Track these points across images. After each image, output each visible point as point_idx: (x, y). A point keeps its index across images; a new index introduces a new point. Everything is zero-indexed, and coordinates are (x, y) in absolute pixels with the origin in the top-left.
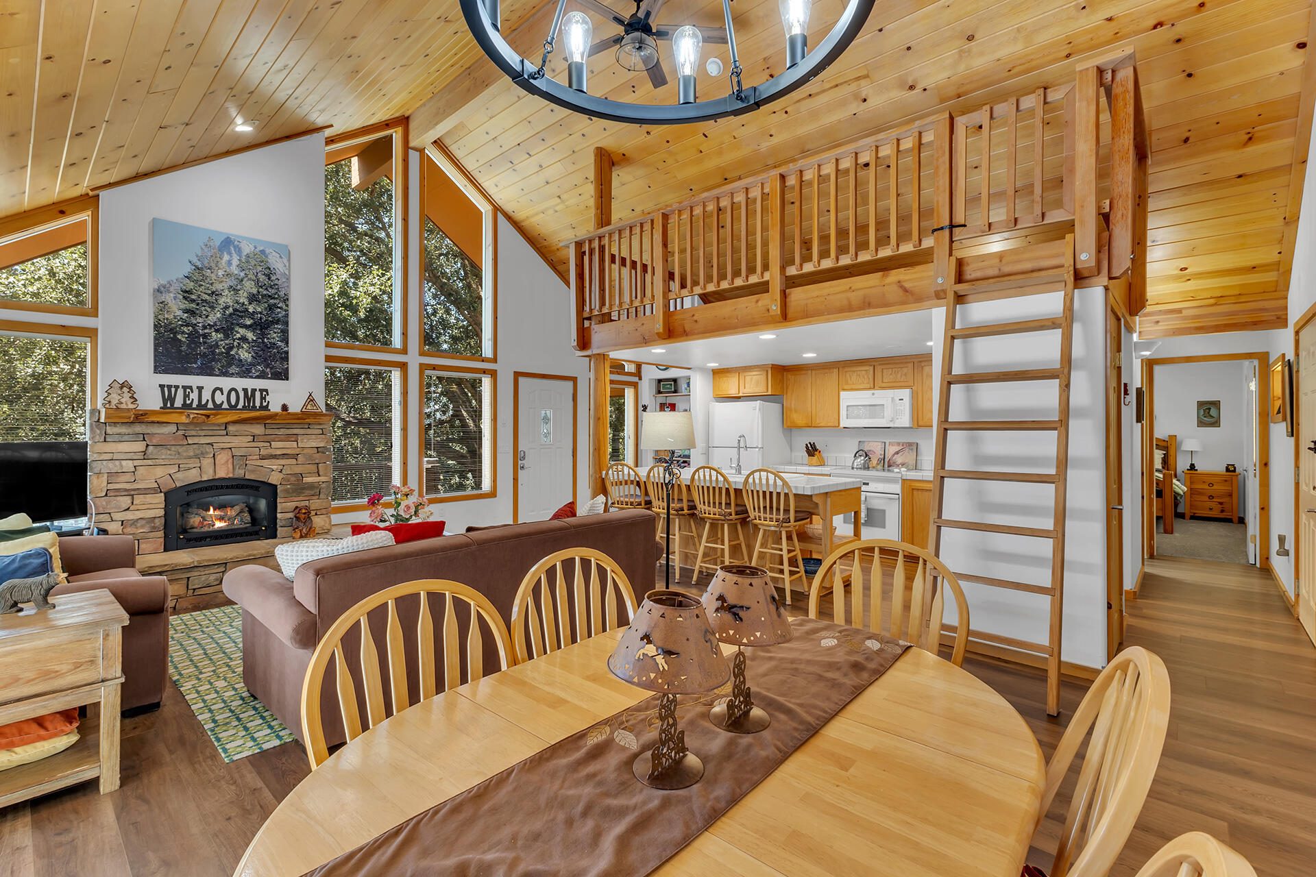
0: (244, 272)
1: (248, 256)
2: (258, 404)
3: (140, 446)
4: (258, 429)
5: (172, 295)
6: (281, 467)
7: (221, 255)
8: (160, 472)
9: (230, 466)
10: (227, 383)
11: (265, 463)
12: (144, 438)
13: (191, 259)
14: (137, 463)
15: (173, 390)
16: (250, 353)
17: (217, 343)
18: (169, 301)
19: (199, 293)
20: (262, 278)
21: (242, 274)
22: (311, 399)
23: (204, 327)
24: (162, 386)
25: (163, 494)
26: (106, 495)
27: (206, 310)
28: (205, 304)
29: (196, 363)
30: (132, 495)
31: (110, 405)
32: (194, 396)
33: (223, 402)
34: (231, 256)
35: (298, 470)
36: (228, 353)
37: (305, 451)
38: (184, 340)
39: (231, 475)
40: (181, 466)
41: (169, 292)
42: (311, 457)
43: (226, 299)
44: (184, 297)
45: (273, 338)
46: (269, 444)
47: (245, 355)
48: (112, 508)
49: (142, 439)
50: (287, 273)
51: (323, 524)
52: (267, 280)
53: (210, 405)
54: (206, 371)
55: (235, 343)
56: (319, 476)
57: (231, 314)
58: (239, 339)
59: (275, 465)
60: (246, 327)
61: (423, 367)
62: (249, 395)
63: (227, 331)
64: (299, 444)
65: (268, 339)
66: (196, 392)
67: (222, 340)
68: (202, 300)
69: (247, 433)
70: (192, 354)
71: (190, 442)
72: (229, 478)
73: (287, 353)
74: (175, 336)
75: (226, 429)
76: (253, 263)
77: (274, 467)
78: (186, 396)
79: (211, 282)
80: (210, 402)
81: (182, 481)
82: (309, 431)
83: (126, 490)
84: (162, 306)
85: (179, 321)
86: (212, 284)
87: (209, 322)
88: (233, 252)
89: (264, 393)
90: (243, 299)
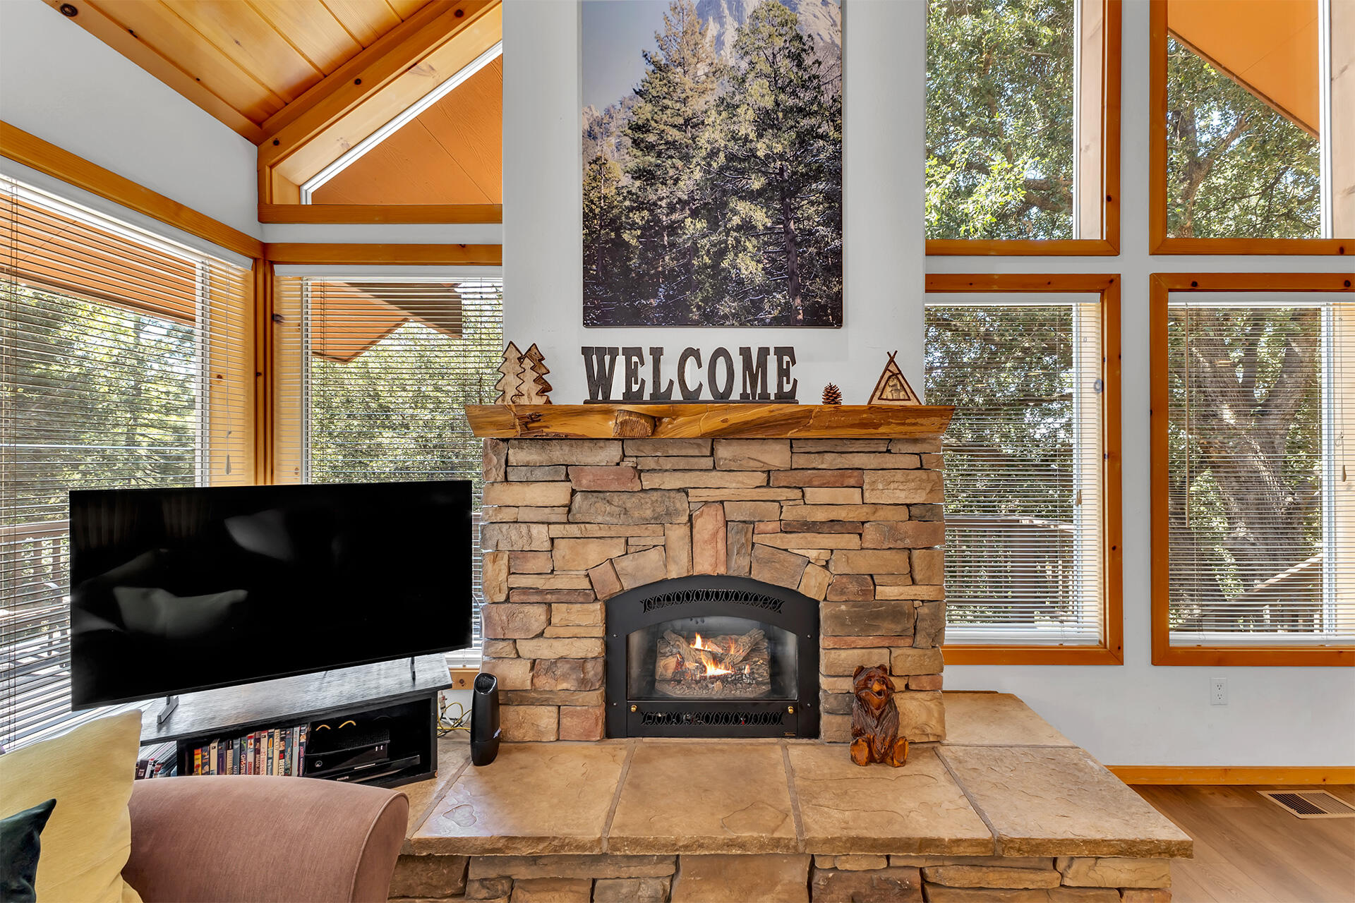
0: (747, 59)
1: (755, 17)
2: (772, 389)
3: (558, 494)
4: (776, 455)
5: (613, 140)
6: (825, 555)
7: (703, 25)
8: (594, 553)
9: (721, 546)
10: (707, 339)
11: (793, 542)
12: (567, 475)
13: (647, 50)
14: (556, 531)
15: (607, 358)
16: (759, 261)
17: (695, 243)
18: (609, 156)
19: (662, 127)
20: (784, 65)
21: (744, 65)
22: (892, 373)
23: (672, 209)
24: (586, 351)
25: (598, 606)
26: (507, 600)
27: (674, 166)
28: (671, 152)
29: (655, 296)
30: (549, 605)
31: (503, 400)
32: (645, 372)
33: (701, 385)
34: (722, 25)
35: (864, 563)
36: (715, 266)
37: (881, 514)
38: (634, 242)
39: (722, 570)
40: (631, 541)
41: (608, 133)
42: (892, 531)
43: (712, 135)
44: (634, 141)
45: (809, 218)
46: (798, 493)
47: (749, 267)
48: (517, 630)
49: (563, 478)
50: (838, 41)
51: (923, 717)
52: (795, 69)
53: (677, 395)
54: (674, 316)
55: (731, 241)
56: (914, 582)
57: (722, 169)
58: (738, 228)
59: (811, 547)
60: (752, 196)
61: (1162, 287)
62: (754, 366)
63: (713, 212)
64: (867, 494)
65: (798, 220)
66: (648, 359)
67: (704, 236)
68: (666, 144)
69: (752, 464)
70: (648, 274)
71: (647, 485)
72: (720, 577)
73: (838, 253)
74: (619, 236)
75: (712, 454)
76: (766, 29)
77: (812, 554)
78: (631, 374)
79: (683, 96)
80: (676, 386)
81: (634, 577)
82: (889, 461)
83: (538, 591)
84: (596, 168)
85: (625, 198)
86: (685, 101)
87: (679, 194)
88: (727, 12)
89: (786, 358)
90: (746, 129)
